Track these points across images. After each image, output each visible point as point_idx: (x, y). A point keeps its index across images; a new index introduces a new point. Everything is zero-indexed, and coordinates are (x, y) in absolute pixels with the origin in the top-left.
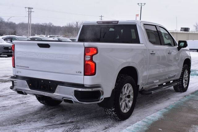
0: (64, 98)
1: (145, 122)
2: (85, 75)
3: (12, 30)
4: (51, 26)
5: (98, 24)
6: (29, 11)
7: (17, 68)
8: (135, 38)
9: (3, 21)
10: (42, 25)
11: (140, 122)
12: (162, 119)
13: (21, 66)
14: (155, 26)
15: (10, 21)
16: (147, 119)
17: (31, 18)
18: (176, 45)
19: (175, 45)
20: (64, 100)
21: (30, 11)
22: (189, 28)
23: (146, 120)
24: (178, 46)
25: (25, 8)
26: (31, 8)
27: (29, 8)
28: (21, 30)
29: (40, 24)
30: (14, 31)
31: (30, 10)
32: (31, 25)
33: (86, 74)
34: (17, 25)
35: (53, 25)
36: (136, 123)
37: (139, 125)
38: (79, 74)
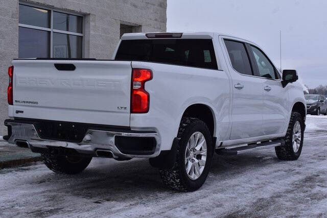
0: (98, 150)
2: (132, 112)
5: (148, 39)
7: (16, 105)
8: (210, 61)
13: (24, 102)
14: (243, 43)
18: (278, 76)
19: (277, 78)
20: (98, 152)
24: (282, 80)
33: (134, 111)
38: (123, 110)
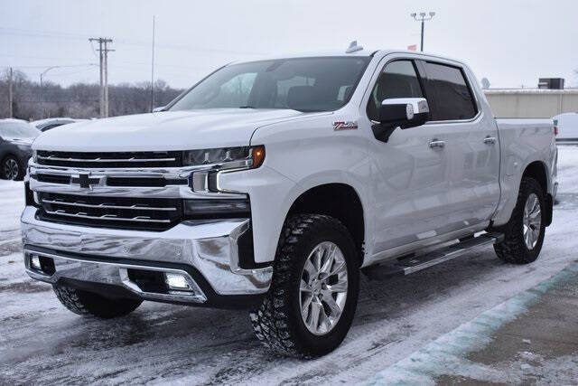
1: (482, 324)
3: (54, 105)
4: (164, 89)
6: (101, 50)
9: (27, 80)
10: (136, 90)
11: (468, 325)
12: (524, 316)
15: (45, 79)
16: (486, 316)
17: (106, 69)
21: (103, 48)
22: (563, 80)
23: (484, 321)
25: (91, 40)
26: (105, 41)
27: (101, 41)
28: (77, 105)
29: (130, 86)
30: (58, 108)
31: (103, 44)
32: (107, 89)
34: (64, 90)
35: (168, 88)
36: (459, 329)
37: (466, 331)
